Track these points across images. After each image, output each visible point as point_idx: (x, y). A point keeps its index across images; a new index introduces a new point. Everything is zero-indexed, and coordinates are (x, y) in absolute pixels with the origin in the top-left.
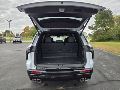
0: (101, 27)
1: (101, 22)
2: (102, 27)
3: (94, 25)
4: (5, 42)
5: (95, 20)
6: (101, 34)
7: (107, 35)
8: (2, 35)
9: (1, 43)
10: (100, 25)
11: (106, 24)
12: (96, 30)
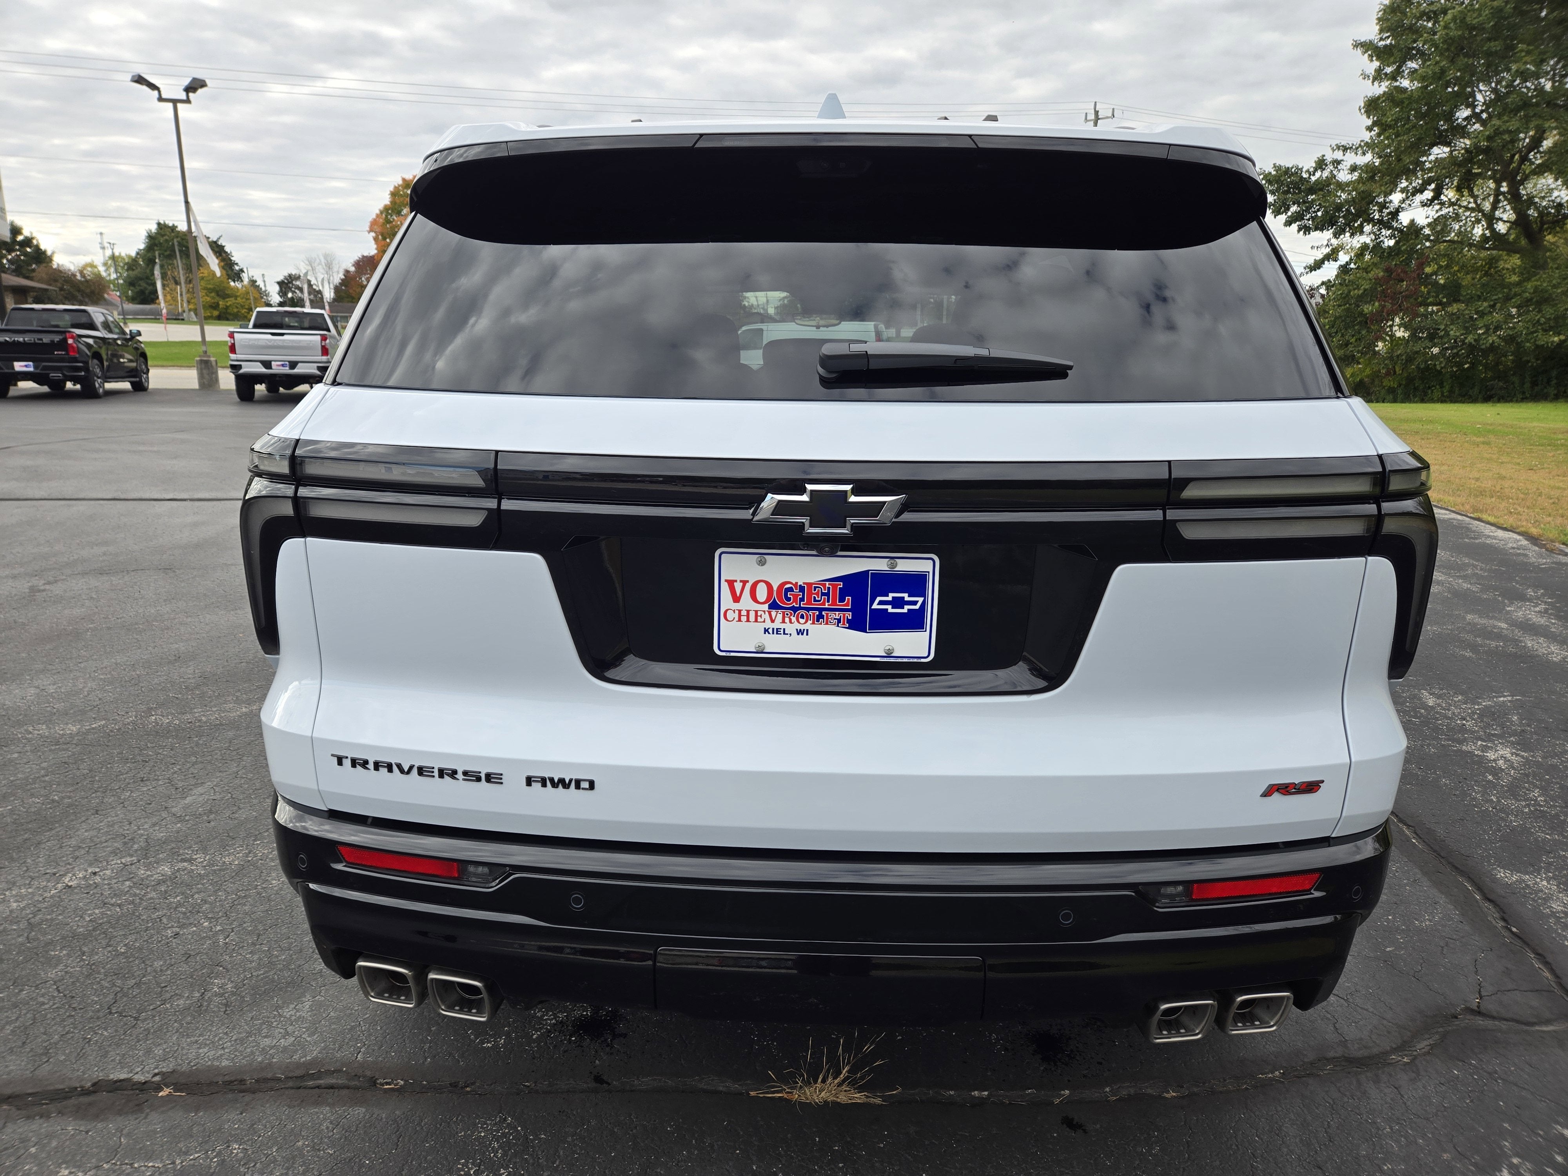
0: (1450, 194)
1: (1463, 113)
2: (1466, 185)
3: (1351, 159)
4: (139, 387)
5: (1378, 76)
6: (1453, 292)
7: (1541, 300)
8: (114, 295)
9: (89, 394)
10: (1439, 152)
11: (1536, 143)
12: (1383, 224)
